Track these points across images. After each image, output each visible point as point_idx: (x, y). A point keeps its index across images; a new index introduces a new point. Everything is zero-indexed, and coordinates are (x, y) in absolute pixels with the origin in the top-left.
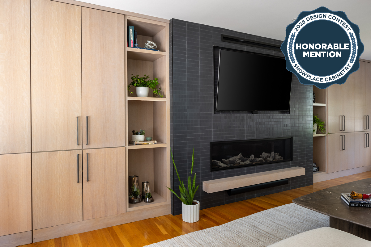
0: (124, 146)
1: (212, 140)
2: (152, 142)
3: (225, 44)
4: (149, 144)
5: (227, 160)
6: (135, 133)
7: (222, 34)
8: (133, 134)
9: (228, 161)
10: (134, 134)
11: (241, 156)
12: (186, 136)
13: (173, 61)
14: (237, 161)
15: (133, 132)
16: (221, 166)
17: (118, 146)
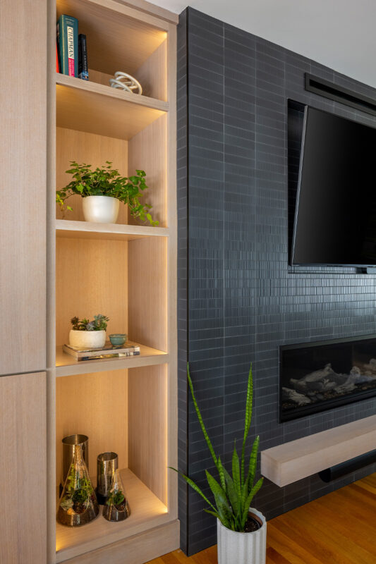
0: (43, 367)
1: (284, 341)
2: (127, 350)
3: (312, 100)
4: (120, 355)
5: (302, 383)
6: (79, 324)
7: (307, 72)
8: (74, 329)
9: (304, 384)
10: (77, 328)
11: (331, 369)
12: (220, 333)
13: (190, 125)
14: (326, 384)
15: (75, 321)
16: (297, 403)
17: (23, 371)
